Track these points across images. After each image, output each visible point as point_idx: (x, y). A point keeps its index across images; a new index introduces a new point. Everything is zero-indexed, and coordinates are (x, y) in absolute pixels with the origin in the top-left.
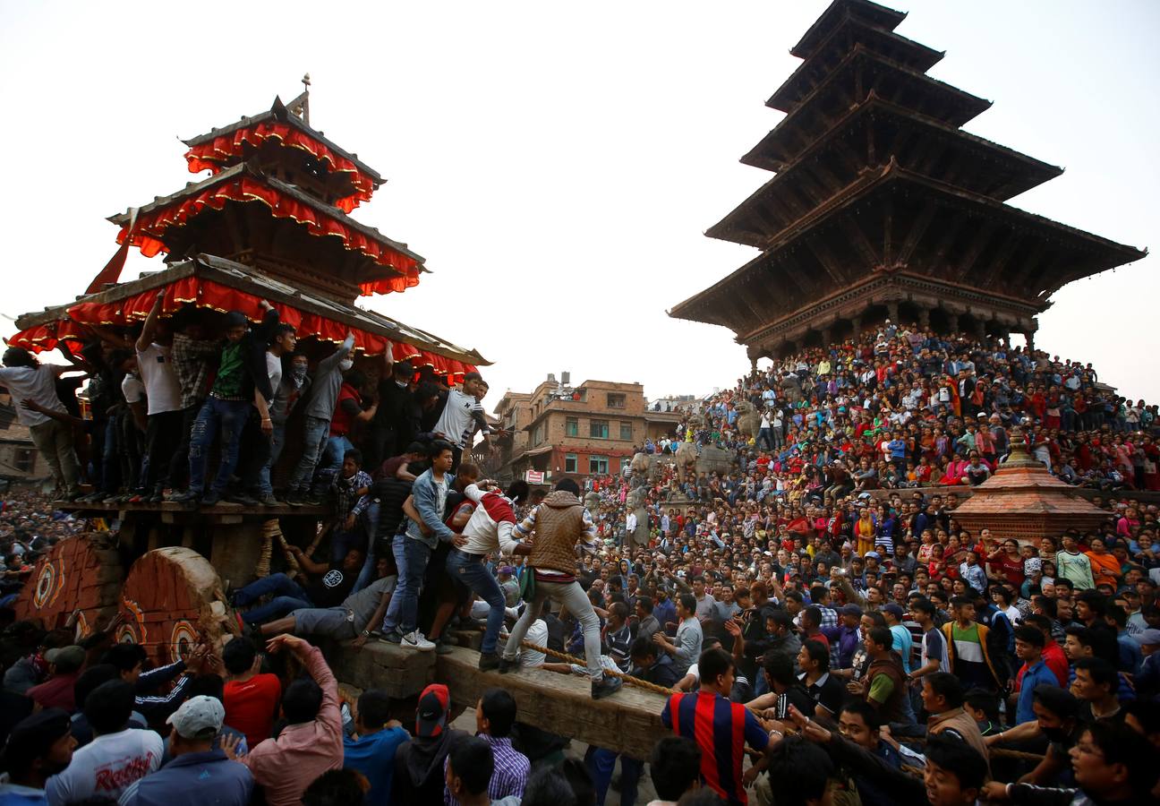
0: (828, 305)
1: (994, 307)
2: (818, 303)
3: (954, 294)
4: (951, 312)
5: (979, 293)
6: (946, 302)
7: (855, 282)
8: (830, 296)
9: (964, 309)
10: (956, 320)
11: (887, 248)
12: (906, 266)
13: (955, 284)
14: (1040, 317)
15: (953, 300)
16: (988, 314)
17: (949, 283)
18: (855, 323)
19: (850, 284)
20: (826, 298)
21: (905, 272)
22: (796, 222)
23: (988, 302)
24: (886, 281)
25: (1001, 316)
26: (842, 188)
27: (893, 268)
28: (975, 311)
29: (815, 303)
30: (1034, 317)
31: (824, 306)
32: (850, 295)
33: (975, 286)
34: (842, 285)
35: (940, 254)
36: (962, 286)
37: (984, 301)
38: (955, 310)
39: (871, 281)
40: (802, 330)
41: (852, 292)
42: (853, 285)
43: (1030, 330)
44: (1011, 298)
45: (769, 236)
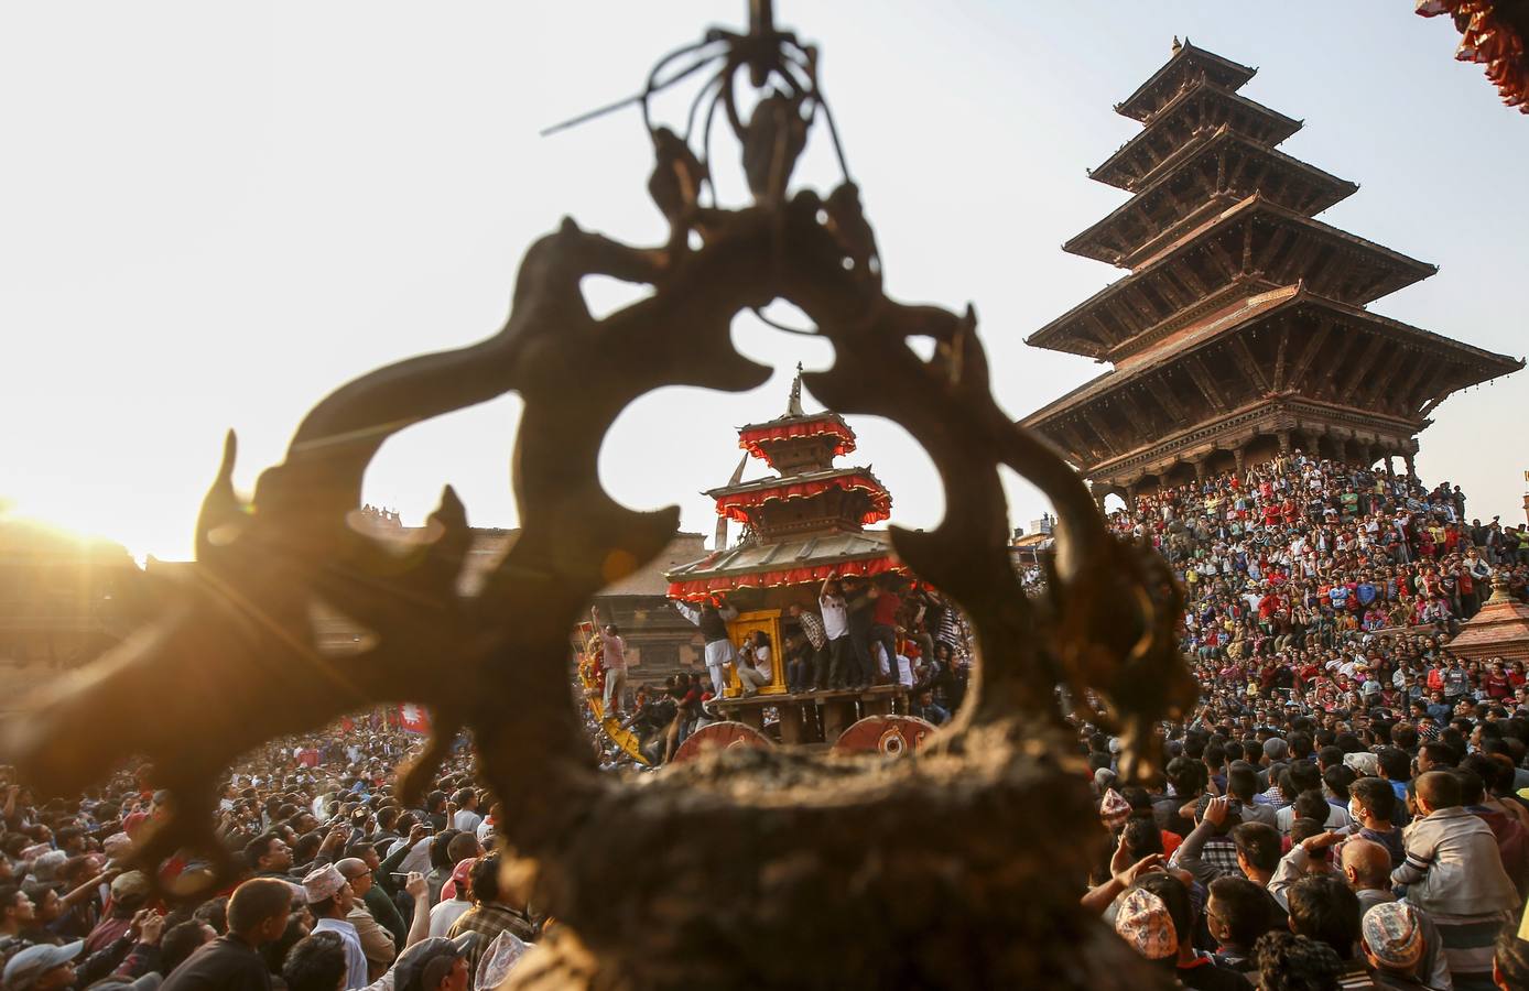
0: (1203, 433)
1: (1376, 429)
2: (1190, 430)
3: (1340, 418)
4: (1338, 438)
5: (1364, 415)
6: (1333, 427)
7: (1236, 407)
8: (1206, 423)
9: (1348, 433)
10: (1343, 447)
11: (1278, 372)
12: (1299, 391)
13: (1340, 406)
14: (1420, 436)
15: (1339, 425)
16: (1371, 437)
17: (1336, 406)
18: (1237, 454)
19: (1230, 410)
20: (1201, 425)
21: (1297, 398)
22: (1147, 331)
23: (1371, 424)
24: (1276, 407)
25: (1384, 438)
26: (1208, 294)
27: (1285, 393)
28: (1361, 435)
29: (1185, 431)
30: (1414, 437)
31: (1198, 435)
32: (1231, 423)
33: (1359, 407)
34: (1221, 411)
35: (1329, 375)
36: (1346, 408)
37: (1368, 423)
38: (1342, 435)
39: (1256, 408)
40: (1169, 461)
41: (1234, 420)
42: (1235, 412)
43: (1409, 453)
44: (1393, 418)
45: (1109, 346)
